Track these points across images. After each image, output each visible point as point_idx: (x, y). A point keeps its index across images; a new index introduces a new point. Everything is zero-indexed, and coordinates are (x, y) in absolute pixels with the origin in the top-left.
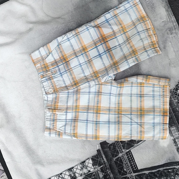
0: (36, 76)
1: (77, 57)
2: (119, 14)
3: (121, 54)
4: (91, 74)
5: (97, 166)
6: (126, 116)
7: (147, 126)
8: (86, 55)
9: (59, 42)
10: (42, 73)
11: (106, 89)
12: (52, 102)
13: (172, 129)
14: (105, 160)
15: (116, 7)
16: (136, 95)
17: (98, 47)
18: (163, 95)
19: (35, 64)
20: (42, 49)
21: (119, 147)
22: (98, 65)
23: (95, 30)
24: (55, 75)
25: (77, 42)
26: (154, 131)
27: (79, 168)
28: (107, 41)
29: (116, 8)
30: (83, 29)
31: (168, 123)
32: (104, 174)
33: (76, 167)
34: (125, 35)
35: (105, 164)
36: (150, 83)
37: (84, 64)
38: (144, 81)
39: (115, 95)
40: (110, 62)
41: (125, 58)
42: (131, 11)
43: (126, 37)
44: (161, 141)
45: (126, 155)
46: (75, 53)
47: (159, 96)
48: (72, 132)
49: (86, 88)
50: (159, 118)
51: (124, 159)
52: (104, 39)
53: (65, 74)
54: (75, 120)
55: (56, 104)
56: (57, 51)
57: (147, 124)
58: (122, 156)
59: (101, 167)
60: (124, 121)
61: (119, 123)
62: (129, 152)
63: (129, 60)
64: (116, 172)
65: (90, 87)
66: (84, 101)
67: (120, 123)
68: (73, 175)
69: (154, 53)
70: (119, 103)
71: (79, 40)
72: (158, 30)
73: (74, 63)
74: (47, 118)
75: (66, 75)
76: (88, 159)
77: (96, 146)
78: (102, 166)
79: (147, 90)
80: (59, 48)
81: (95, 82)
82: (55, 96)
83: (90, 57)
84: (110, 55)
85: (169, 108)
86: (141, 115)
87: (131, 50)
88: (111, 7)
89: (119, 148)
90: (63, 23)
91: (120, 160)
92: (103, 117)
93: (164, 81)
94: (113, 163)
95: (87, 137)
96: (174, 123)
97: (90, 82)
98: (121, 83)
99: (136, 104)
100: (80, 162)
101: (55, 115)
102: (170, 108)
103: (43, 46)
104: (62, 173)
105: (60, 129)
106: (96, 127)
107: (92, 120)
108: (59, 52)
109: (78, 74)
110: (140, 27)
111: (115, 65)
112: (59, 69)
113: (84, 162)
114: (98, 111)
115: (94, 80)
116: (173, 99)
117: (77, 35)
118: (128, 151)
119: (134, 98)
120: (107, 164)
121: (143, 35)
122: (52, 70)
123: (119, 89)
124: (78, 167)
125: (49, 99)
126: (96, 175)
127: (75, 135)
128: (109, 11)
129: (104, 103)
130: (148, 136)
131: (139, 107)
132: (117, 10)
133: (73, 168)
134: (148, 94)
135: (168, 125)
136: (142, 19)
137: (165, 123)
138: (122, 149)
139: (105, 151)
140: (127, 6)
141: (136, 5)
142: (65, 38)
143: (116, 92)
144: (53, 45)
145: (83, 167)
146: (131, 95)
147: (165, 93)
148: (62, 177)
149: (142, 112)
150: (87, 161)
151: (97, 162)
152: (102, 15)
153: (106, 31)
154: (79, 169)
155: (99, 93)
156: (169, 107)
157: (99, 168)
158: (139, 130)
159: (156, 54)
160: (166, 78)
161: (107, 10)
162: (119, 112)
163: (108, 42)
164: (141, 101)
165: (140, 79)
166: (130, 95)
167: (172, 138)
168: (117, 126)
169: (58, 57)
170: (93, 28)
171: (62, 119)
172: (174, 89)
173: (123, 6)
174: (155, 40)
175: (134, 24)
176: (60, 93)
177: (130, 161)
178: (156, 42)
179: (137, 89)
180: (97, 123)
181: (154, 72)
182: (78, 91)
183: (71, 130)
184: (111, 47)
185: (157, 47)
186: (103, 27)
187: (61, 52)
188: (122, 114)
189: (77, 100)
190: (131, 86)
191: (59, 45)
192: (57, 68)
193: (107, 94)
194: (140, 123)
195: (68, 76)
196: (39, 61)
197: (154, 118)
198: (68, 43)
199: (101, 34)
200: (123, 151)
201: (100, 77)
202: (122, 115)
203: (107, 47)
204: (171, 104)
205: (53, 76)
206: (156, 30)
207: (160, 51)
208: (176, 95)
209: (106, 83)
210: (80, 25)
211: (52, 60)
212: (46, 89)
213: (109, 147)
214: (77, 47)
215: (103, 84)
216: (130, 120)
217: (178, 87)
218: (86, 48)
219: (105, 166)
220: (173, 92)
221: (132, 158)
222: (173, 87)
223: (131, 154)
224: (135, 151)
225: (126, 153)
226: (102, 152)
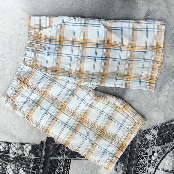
0: (24, 40)
1: (73, 46)
2: (137, 29)
3: (116, 69)
4: (76, 71)
5: (33, 155)
6: (85, 128)
7: (98, 149)
8: (83, 50)
9: (64, 22)
10: (32, 41)
11: (81, 93)
12: (25, 74)
13: (119, 164)
14: (43, 154)
15: (139, 20)
16: (106, 115)
17: (98, 49)
18: (131, 130)
19: (30, 28)
20: (43, 18)
21: (63, 150)
22: (88, 66)
23: (105, 31)
24: (42, 51)
25: (81, 32)
26: (102, 157)
27: (16, 146)
28: (110, 49)
29: (138, 22)
30: (94, 23)
31: (119, 158)
32: (35, 165)
33: (14, 144)
34: (131, 53)
35: (41, 157)
36: (126, 112)
37: (75, 56)
38: (121, 107)
39: (86, 104)
40: (100, 70)
41: (116, 76)
42: (151, 33)
43: (131, 56)
44: (103, 169)
45: (65, 162)
46: (73, 42)
47: (126, 129)
48: (27, 113)
49: (64, 81)
50: (113, 149)
51: (61, 164)
52: (108, 45)
53: (51, 56)
54: (36, 104)
55: (27, 78)
56: (57, 29)
57: (100, 147)
58: (60, 160)
59: (36, 157)
60: (80, 132)
61: (74, 130)
62: (68, 160)
63: (119, 80)
64: (47, 170)
65: (67, 82)
66: (55, 91)
67: (76, 131)
68: (7, 149)
69: (146, 88)
70: (85, 113)
71: (84, 32)
72: (165, 67)
73: (66, 50)
74: (12, 85)
75: (52, 57)
77: (42, 138)
78: (37, 157)
79: (119, 116)
80: (61, 27)
81: (75, 81)
82: (31, 70)
83: (85, 54)
84: (105, 64)
85: (128, 145)
86: (100, 136)
87: (126, 71)
88: (135, 17)
89: (62, 151)
90: (80, 5)
91: (56, 162)
92: (63, 117)
93: (139, 119)
94: (49, 160)
95: (38, 125)
96: (125, 161)
97: (70, 78)
98: (98, 96)
99: (100, 123)
100: (20, 142)
101: (21, 88)
102: (129, 145)
103: (47, 16)
105: (19, 103)
106: (52, 122)
107: (51, 114)
108: (59, 30)
109: (64, 63)
110: (149, 55)
111: (103, 76)
112: (49, 48)
113: (24, 144)
114: (61, 109)
115: (75, 78)
116: (137, 139)
117: (85, 25)
118: (68, 158)
119: (103, 117)
120: (43, 159)
121: (147, 65)
122: (43, 44)
123: (93, 100)
124: (15, 145)
125: (24, 69)
126: (28, 162)
127: (28, 117)
128: (130, 21)
129: (72, 105)
130: (93, 158)
131: (102, 127)
132: (138, 24)
133: (11, 143)
134: (118, 121)
135: (118, 159)
136: (156, 48)
137: (116, 156)
138: (64, 154)
139: (48, 146)
140: (151, 26)
141: (159, 30)
142: (73, 21)
143: (89, 102)
144: (57, 21)
145: (21, 148)
146: (102, 112)
147: (133, 129)
149: (101, 134)
150: (27, 145)
151: (35, 152)
152: (121, 21)
153: (115, 39)
154: (16, 148)
155: (73, 93)
156: (129, 144)
157: (34, 158)
158: (89, 148)
159: (147, 89)
160: (143, 116)
161: (128, 18)
162: (81, 121)
163: (111, 50)
164: (107, 123)
165: (119, 103)
166: (100, 111)
167: (114, 172)
168: (71, 132)
169: (55, 36)
170: (104, 28)
171: (25, 95)
172: (144, 131)
173: (146, 24)
174: (156, 75)
175: (146, 48)
176: (37, 71)
177: (64, 168)
178: (155, 78)
179: (111, 110)
180: (54, 119)
181: (136, 105)
182: (54, 79)
183: (27, 110)
184: (111, 57)
185: (153, 83)
186: (115, 33)
187: (60, 32)
188: (82, 124)
189: (48, 87)
190: (106, 104)
191: (63, 24)
192: (48, 45)
193: (79, 99)
194: (94, 142)
195: (54, 59)
196: (35, 28)
197: (109, 146)
198: (72, 28)
199: (108, 39)
200: (63, 156)
201: (83, 79)
202: (82, 125)
203: (106, 54)
204: (133, 142)
205: (40, 50)
206: (163, 66)
207: (154, 89)
208: (143, 137)
209: (85, 88)
210: (94, 17)
211: (48, 35)
212: (27, 59)
213: (54, 146)
214: (78, 37)
215: (81, 87)
216: (86, 134)
217: (149, 132)
218: (86, 43)
219: (40, 159)
220: (142, 133)
221: (68, 167)
222: (144, 129)
223: (69, 163)
224: (74, 163)
225: (66, 160)
226: (45, 145)
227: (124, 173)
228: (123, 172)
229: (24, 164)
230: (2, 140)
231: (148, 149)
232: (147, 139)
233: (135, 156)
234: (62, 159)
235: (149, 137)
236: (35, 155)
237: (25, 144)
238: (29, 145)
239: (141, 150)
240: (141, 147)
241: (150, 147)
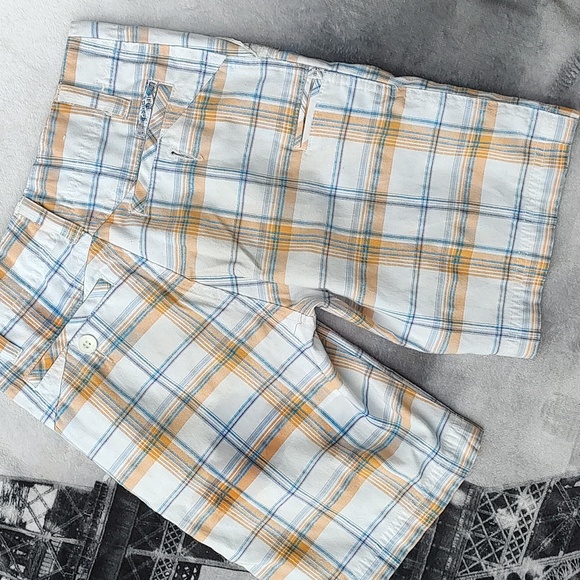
5: (58, 529)
14: (98, 533)
32: (60, 569)
35: (89, 541)
45: (177, 571)
51: (161, 577)
59: (67, 540)
62: (192, 566)
76: (46, 484)
78: (72, 541)
89: (170, 530)
91: (144, 569)
94: (116, 558)
100: (16, 475)
113: (30, 484)
118: (192, 559)
120: (94, 549)
126: (35, 554)
138: (177, 541)
139: (122, 504)
145: (14, 497)
150: (41, 489)
151: (68, 518)
157: (59, 540)
172: (491, 495)
200: (174, 549)
204: (443, 530)
208: (484, 517)
217: (511, 500)
219: (86, 549)
220: (482, 502)
222: (493, 488)
225: (182, 564)
226: (108, 500)
229: (20, 561)
231: (494, 564)
232: (496, 525)
234: (167, 560)
235: (506, 519)
236: (65, 529)
237: (34, 483)
238: (49, 488)
239: (469, 562)
240: (470, 553)
241: (504, 557)
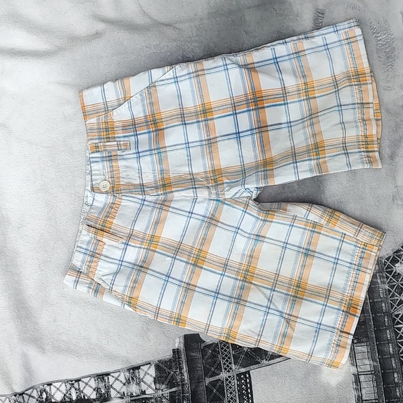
0: (81, 144)
1: (185, 124)
2: (307, 52)
3: (288, 144)
4: (205, 172)
5: (164, 386)
6: (261, 291)
7: (303, 326)
8: (207, 126)
9: (153, 81)
10: (97, 141)
11: (230, 215)
12: (100, 213)
13: (359, 349)
14: (186, 378)
15: (304, 33)
16: (296, 248)
17: (238, 115)
18: (359, 265)
19: (86, 115)
20: (109, 86)
21: (226, 356)
22: (228, 156)
23: (241, 74)
24: (123, 154)
25: (193, 91)
26: (315, 342)
27: (122, 378)
28: (264, 107)
29: (303, 36)
30: (214, 65)
31: (353, 333)
33: (116, 375)
34: (309, 105)
35: (183, 385)
36: (336, 228)
37: (195, 144)
38: (323, 222)
39: (247, 235)
40: (256, 156)
41: (294, 156)
42: (337, 53)
43: (310, 110)
44: (325, 369)
45: (237, 380)
46: (182, 116)
47: (348, 265)
48: (127, 293)
49: (186, 200)
50: (334, 316)
52: (256, 101)
53: (146, 157)
54: (142, 267)
55: (108, 219)
56: (142, 100)
57: (304, 322)
58: (227, 380)
59: (171, 390)
60: (252, 301)
61: (239, 300)
62: (244, 374)
63: (302, 163)
65: (195, 200)
66: (172, 229)
67: (242, 303)
68: (103, 391)
69: (363, 163)
70: (251, 256)
71: (200, 88)
72: (388, 111)
73: (174, 136)
74: (79, 245)
75: (148, 159)
76: (147, 364)
77: (174, 340)
78: (174, 389)
79: (325, 243)
80: (150, 94)
81: (210, 193)
82: (111, 201)
83: (215, 133)
84: (262, 142)
85: (363, 300)
86: (296, 297)
87: (311, 141)
88: (294, 30)
89: (224, 359)
90: (175, 40)
91: (219, 387)
92: (208, 279)
93: (370, 235)
94: (201, 388)
95: (157, 314)
96: (367, 337)
97: (197, 190)
98: (268, 211)
99: (289, 270)
100: (128, 365)
101: (101, 243)
102: (366, 299)
103: (115, 80)
104: (80, 380)
105: (104, 278)
106: (185, 296)
107: (179, 278)
108: (147, 102)
109: (177, 164)
110: (348, 95)
111: (267, 166)
112: (137, 143)
113: (138, 368)
114: (198, 261)
115: (208, 187)
116: (379, 281)
117: (198, 74)
118: (243, 370)
119: (290, 255)
120: (187, 388)
121: (349, 115)
122: (122, 139)
123: (260, 223)
124: (119, 375)
125: (95, 204)
127: (131, 302)
128: (287, 40)
129: (219, 246)
130: (297, 349)
131: (296, 277)
132: (304, 41)
133: (108, 374)
134: (325, 253)
135: (351, 337)
136: (356, 78)
137: (345, 330)
138: (230, 363)
139: (192, 356)
140: (332, 38)
141: (352, 40)
142: (170, 74)
143: (253, 229)
144: (138, 84)
145: (133, 379)
146: (285, 246)
147: (363, 262)
148: (77, 387)
149: (299, 292)
150: (145, 368)
151: (166, 378)
152: (268, 45)
153: (268, 83)
154: (121, 382)
155: (212, 220)
156: (364, 297)
157: (167, 392)
158: (282, 329)
159: (367, 166)
160: (376, 227)
161: (281, 36)
162: (247, 276)
163: (266, 109)
164: (304, 266)
165: (315, 214)
166: (282, 244)
167: (353, 370)
168: (233, 306)
169: (142, 115)
170: (238, 70)
171: (113, 257)
172: (388, 259)
173: (321, 37)
174: (374, 132)
175: (336, 84)
176: (124, 198)
177: (241, 396)
178: (375, 139)
179: (303, 234)
180: (189, 288)
181: (352, 207)
182: (166, 203)
183: (125, 287)
184: (269, 124)
185: (374, 151)
186: (263, 73)
187: (151, 104)
188: (251, 283)
189: (157, 223)
190: (289, 223)
191: (152, 86)
192: (133, 138)
193: (230, 228)
194: (289, 315)
195: (153, 162)
196: (96, 112)
197: (323, 313)
198: (173, 88)
199: (253, 88)
200: (231, 368)
201: (225, 185)
202: (252, 286)
203: (259, 121)
204: (372, 290)
205: (119, 153)
206: (383, 111)
207: (379, 162)
208: (390, 273)
209: (234, 201)
210: (210, 55)
211: (128, 117)
212: (95, 180)
213: (203, 351)
214: (191, 103)
215: (226, 202)
216: (265, 302)
217: (400, 256)
218: (210, 110)
219: (183, 390)
220: (385, 265)
221: (249, 391)
222: (387, 254)
223: (248, 381)
224: (260, 377)
225: (239, 375)
226: (183, 357)
227: (375, 364)
228: (372, 362)
230: (87, 374)
232: (399, 274)
233: (386, 320)
234: (230, 377)
235: (402, 268)
236: (167, 384)
237: (140, 366)
238: (149, 365)
239: (394, 301)
240: (393, 296)
